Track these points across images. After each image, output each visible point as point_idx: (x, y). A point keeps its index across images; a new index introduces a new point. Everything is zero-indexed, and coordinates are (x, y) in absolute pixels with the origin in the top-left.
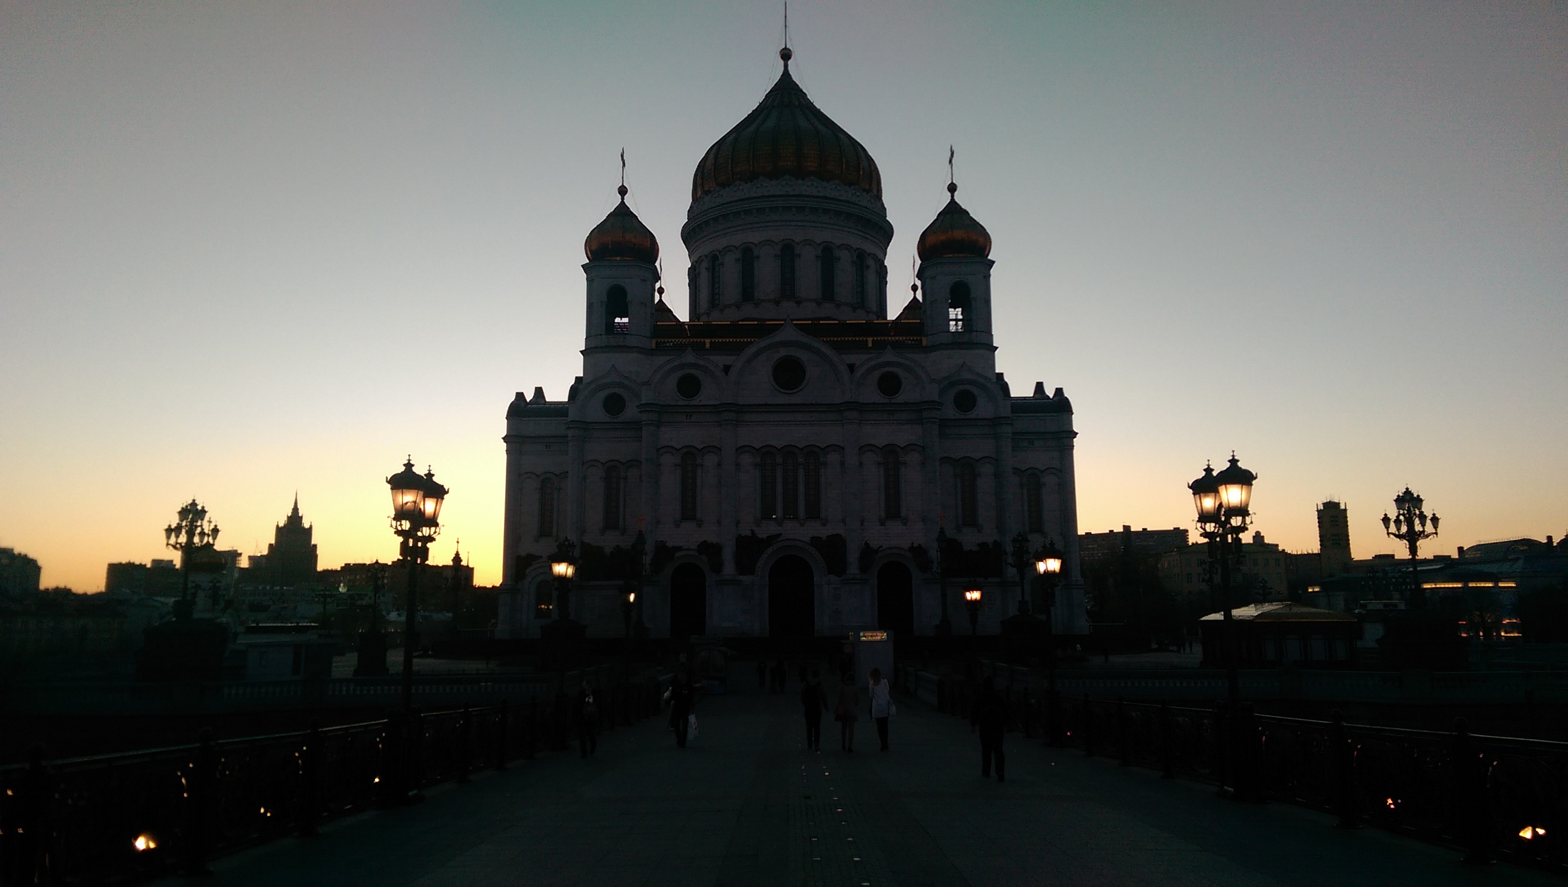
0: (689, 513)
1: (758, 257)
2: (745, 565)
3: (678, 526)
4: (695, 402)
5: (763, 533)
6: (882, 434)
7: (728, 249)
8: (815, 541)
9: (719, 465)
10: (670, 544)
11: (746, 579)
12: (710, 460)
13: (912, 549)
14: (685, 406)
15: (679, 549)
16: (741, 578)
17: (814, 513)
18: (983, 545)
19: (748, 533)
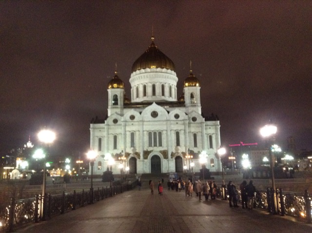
0: (133, 145)
1: (147, 86)
2: (145, 157)
3: (130, 149)
4: (134, 120)
5: (149, 150)
6: (175, 127)
7: (140, 84)
8: (161, 152)
9: (139, 135)
10: (128, 153)
12: (137, 133)
13: (182, 153)
14: (131, 122)
15: (131, 154)
16: (144, 160)
17: (161, 145)
19: (146, 150)
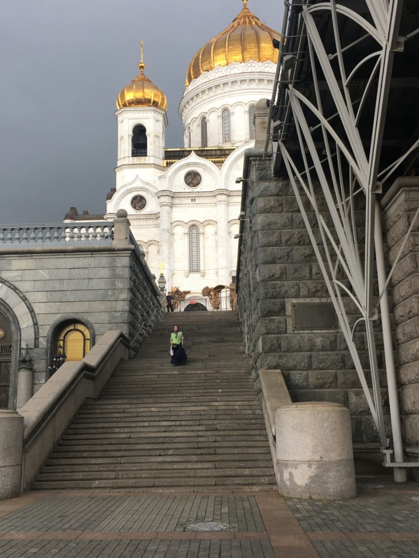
0: (194, 267)
1: (233, 113)
3: (188, 276)
4: (198, 189)
7: (212, 111)
9: (216, 233)
10: (182, 290)
12: (209, 230)
14: (190, 192)
15: (189, 292)
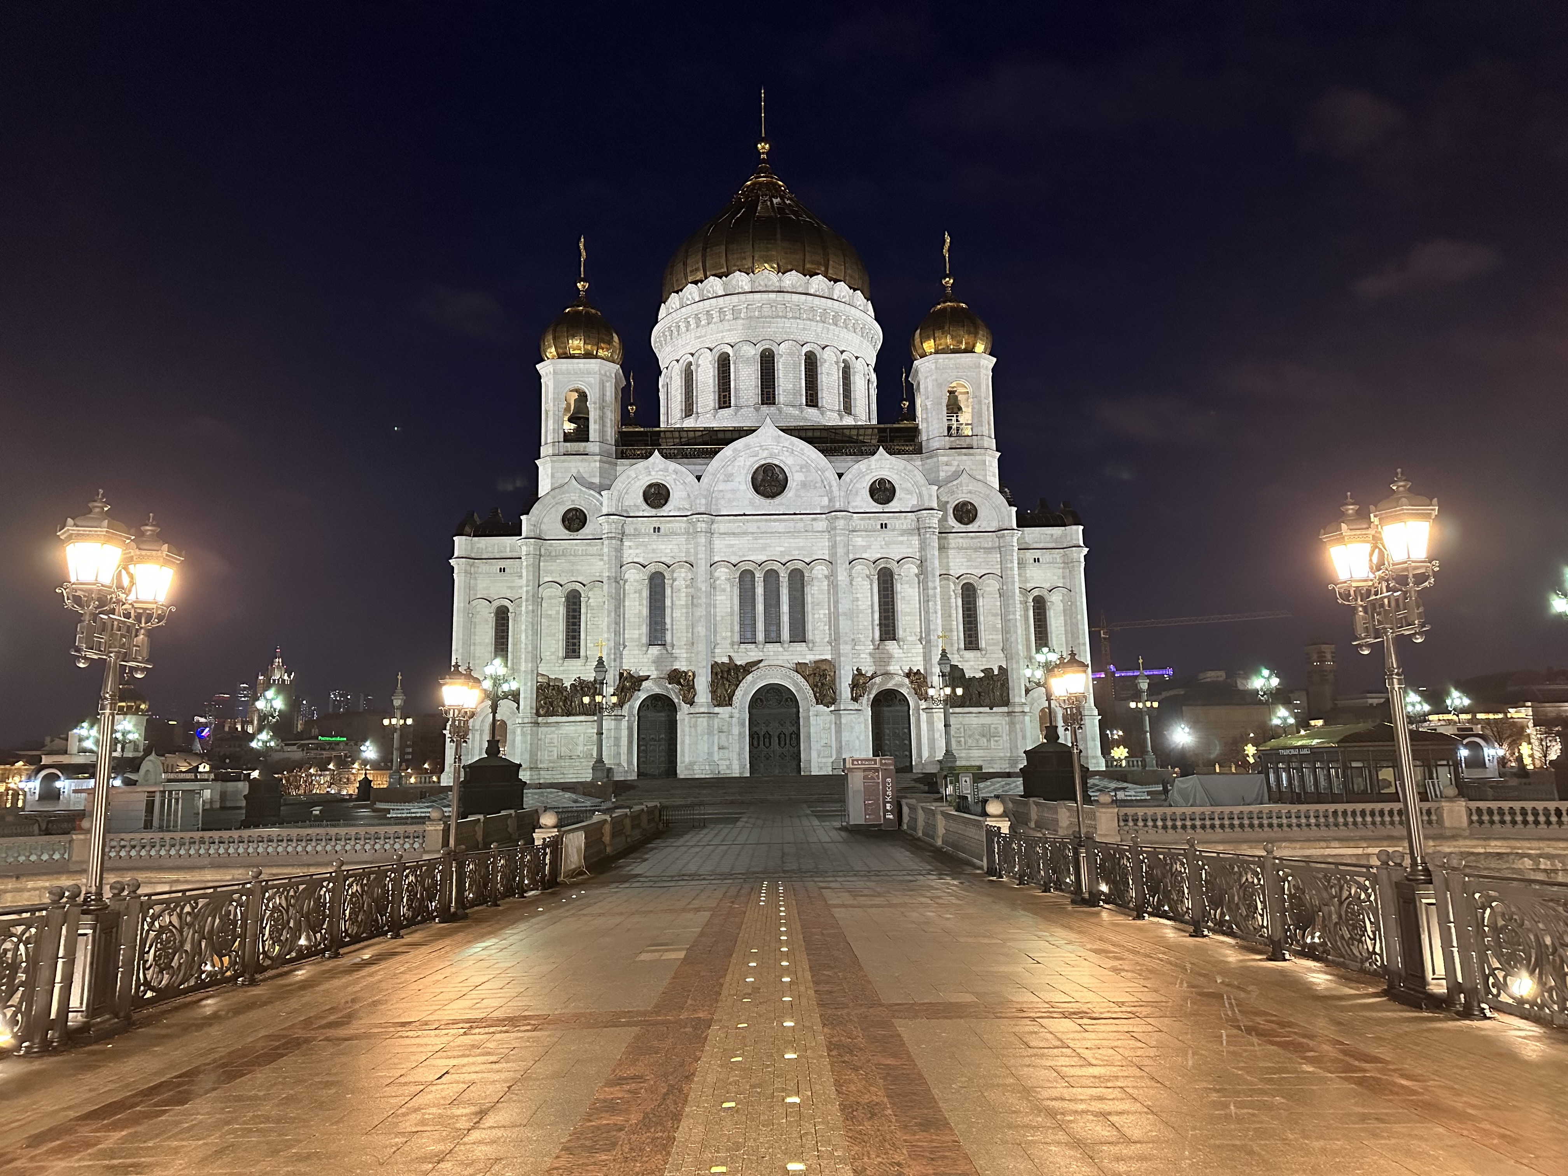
0: (657, 636)
1: (735, 360)
2: (722, 695)
3: (645, 652)
4: (664, 511)
5: (740, 661)
6: (875, 547)
7: (702, 352)
8: (801, 667)
9: (692, 582)
10: (636, 673)
11: (723, 711)
12: (681, 577)
13: (908, 675)
14: (652, 516)
15: (646, 678)
16: (717, 710)
17: (799, 635)
18: (988, 671)
19: (726, 660)
